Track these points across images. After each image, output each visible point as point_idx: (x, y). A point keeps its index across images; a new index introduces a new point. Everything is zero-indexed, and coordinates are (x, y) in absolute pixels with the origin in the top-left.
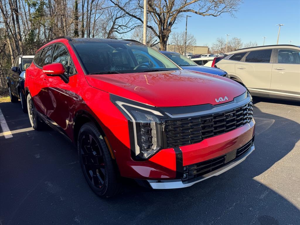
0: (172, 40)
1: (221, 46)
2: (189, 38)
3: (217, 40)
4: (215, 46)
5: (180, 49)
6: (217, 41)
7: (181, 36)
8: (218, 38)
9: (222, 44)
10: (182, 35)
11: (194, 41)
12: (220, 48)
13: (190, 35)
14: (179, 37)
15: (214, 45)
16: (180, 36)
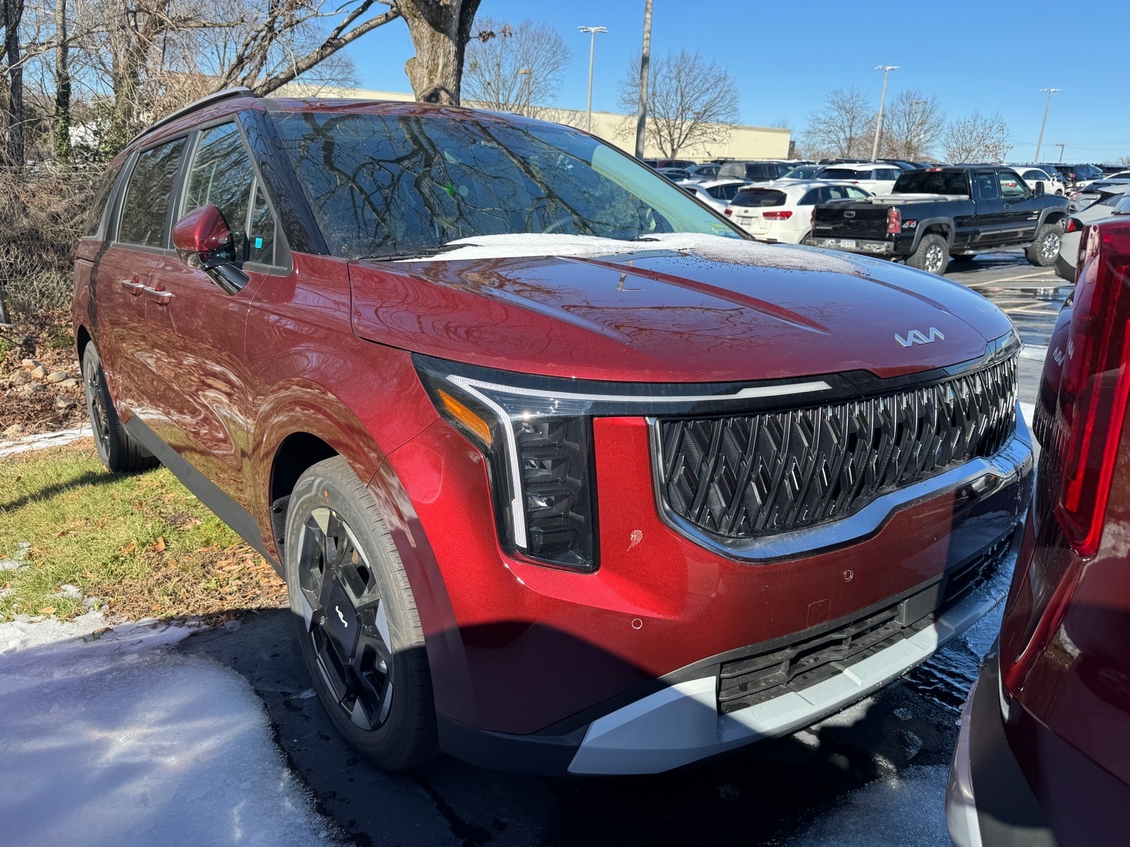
0: (630, 89)
1: (847, 129)
2: (707, 85)
3: (834, 102)
4: (822, 127)
5: (665, 133)
6: (829, 105)
7: (671, 71)
8: (836, 93)
9: (853, 118)
10: (675, 71)
11: (728, 97)
12: (842, 136)
13: (711, 69)
14: (659, 78)
15: (818, 119)
16: (664, 71)
